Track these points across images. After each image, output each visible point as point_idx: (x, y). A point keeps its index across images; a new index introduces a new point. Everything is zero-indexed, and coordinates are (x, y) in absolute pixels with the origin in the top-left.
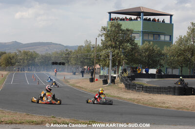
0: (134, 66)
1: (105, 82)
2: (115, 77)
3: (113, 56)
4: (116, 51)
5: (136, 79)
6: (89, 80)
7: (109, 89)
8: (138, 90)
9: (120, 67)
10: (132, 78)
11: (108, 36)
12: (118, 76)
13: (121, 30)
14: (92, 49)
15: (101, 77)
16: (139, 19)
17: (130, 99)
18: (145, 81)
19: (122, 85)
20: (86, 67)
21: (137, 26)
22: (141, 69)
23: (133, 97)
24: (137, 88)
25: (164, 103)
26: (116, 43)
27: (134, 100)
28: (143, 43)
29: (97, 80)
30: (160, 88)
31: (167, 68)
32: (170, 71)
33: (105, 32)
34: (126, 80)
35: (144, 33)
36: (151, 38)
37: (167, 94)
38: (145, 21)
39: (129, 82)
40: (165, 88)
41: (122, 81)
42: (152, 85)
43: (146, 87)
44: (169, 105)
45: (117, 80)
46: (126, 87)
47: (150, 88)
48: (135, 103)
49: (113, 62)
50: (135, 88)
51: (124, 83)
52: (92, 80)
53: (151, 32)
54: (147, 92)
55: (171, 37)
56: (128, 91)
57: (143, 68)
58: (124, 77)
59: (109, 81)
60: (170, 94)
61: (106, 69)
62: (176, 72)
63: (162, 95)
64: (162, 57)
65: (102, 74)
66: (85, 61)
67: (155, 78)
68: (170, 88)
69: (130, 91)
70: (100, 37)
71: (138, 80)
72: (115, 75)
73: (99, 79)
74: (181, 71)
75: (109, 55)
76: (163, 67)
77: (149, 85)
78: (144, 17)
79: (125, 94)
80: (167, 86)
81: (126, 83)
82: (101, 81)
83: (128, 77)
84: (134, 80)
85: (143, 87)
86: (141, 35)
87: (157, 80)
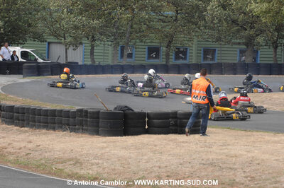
31: (49, 43)
87: (28, 80)
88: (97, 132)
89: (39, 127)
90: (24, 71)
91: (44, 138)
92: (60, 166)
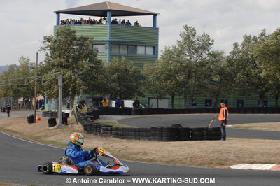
0: (98, 95)
1: (52, 122)
2: (68, 114)
3: (64, 81)
4: (69, 73)
5: (100, 116)
6: (26, 120)
7: (58, 134)
8: (104, 133)
9: (76, 98)
10: (95, 115)
11: (55, 50)
12: (73, 113)
13: (75, 39)
14: (32, 70)
15: (45, 114)
16: (104, 22)
18: (114, 120)
19: (79, 127)
20: (22, 99)
21: (101, 32)
22: (107, 101)
24: (102, 131)
25: (145, 153)
26: (67, 61)
28: (110, 60)
29: (39, 119)
30: (139, 130)
31: (149, 98)
32: (154, 103)
33: (50, 44)
34: (86, 119)
35: (113, 44)
36: (123, 51)
37: (149, 139)
38: (114, 25)
39: (89, 122)
40: (146, 130)
41: (79, 119)
42: (126, 126)
43: (117, 129)
44: (153, 156)
45: (71, 118)
46: (85, 129)
47: (124, 130)
49: (65, 89)
50: (100, 132)
51: (82, 123)
52: (31, 120)
53: (123, 42)
54: (118, 137)
55: (155, 48)
56: (89, 136)
57: (111, 99)
58: (83, 114)
59: (58, 121)
60: (155, 139)
61: (54, 101)
62: (164, 104)
63: (142, 141)
64: (142, 82)
65: (46, 109)
66: (21, 89)
67: (130, 114)
68: (154, 129)
69: (92, 136)
70: (43, 51)
71: (104, 119)
72: (67, 111)
73: (42, 118)
74: (172, 103)
75: (57, 80)
76: (144, 96)
77: (121, 126)
78: (113, 18)
80: (149, 126)
81: (85, 122)
82: (45, 120)
83: (88, 114)
84: (98, 118)
85: (111, 130)
86: (108, 46)
87: (134, 117)
88: (161, 140)
89: (131, 139)
90: (133, 113)
91: (132, 143)
92: (135, 156)
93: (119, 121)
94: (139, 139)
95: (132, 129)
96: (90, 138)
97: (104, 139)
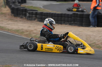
5: (28, 1)
8: (29, 17)
17: (17, 31)
19: (7, 10)
23: (21, 28)
24: (28, 15)
27: (23, 32)
37: (71, 24)
42: (50, 11)
46: (13, 12)
48: (24, 37)
50: (25, 15)
51: (10, 7)
56: (15, 19)
69: (18, 19)
71: (31, 3)
77: (45, 11)
79: (10, 22)
81: (13, 6)
84: (25, 2)
85: (36, 14)
93: (45, 7)
94: (61, 24)
95: (55, 14)
96: (16, 21)
97: (29, 22)
